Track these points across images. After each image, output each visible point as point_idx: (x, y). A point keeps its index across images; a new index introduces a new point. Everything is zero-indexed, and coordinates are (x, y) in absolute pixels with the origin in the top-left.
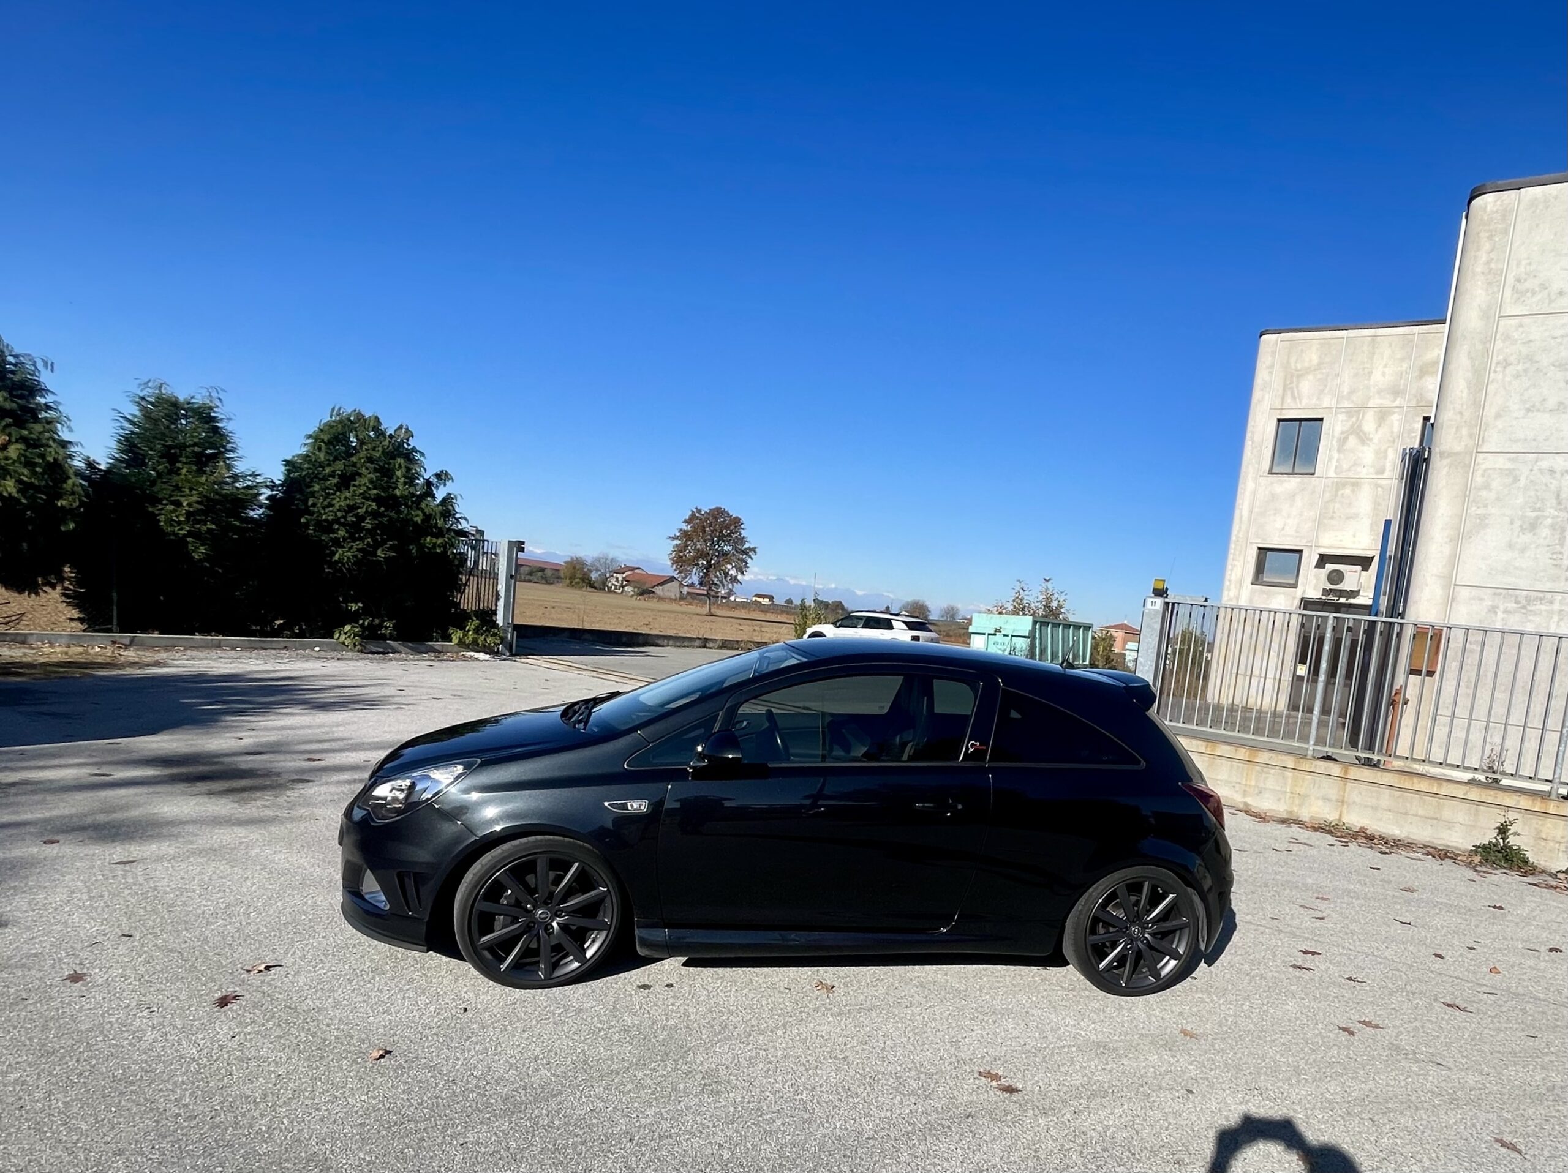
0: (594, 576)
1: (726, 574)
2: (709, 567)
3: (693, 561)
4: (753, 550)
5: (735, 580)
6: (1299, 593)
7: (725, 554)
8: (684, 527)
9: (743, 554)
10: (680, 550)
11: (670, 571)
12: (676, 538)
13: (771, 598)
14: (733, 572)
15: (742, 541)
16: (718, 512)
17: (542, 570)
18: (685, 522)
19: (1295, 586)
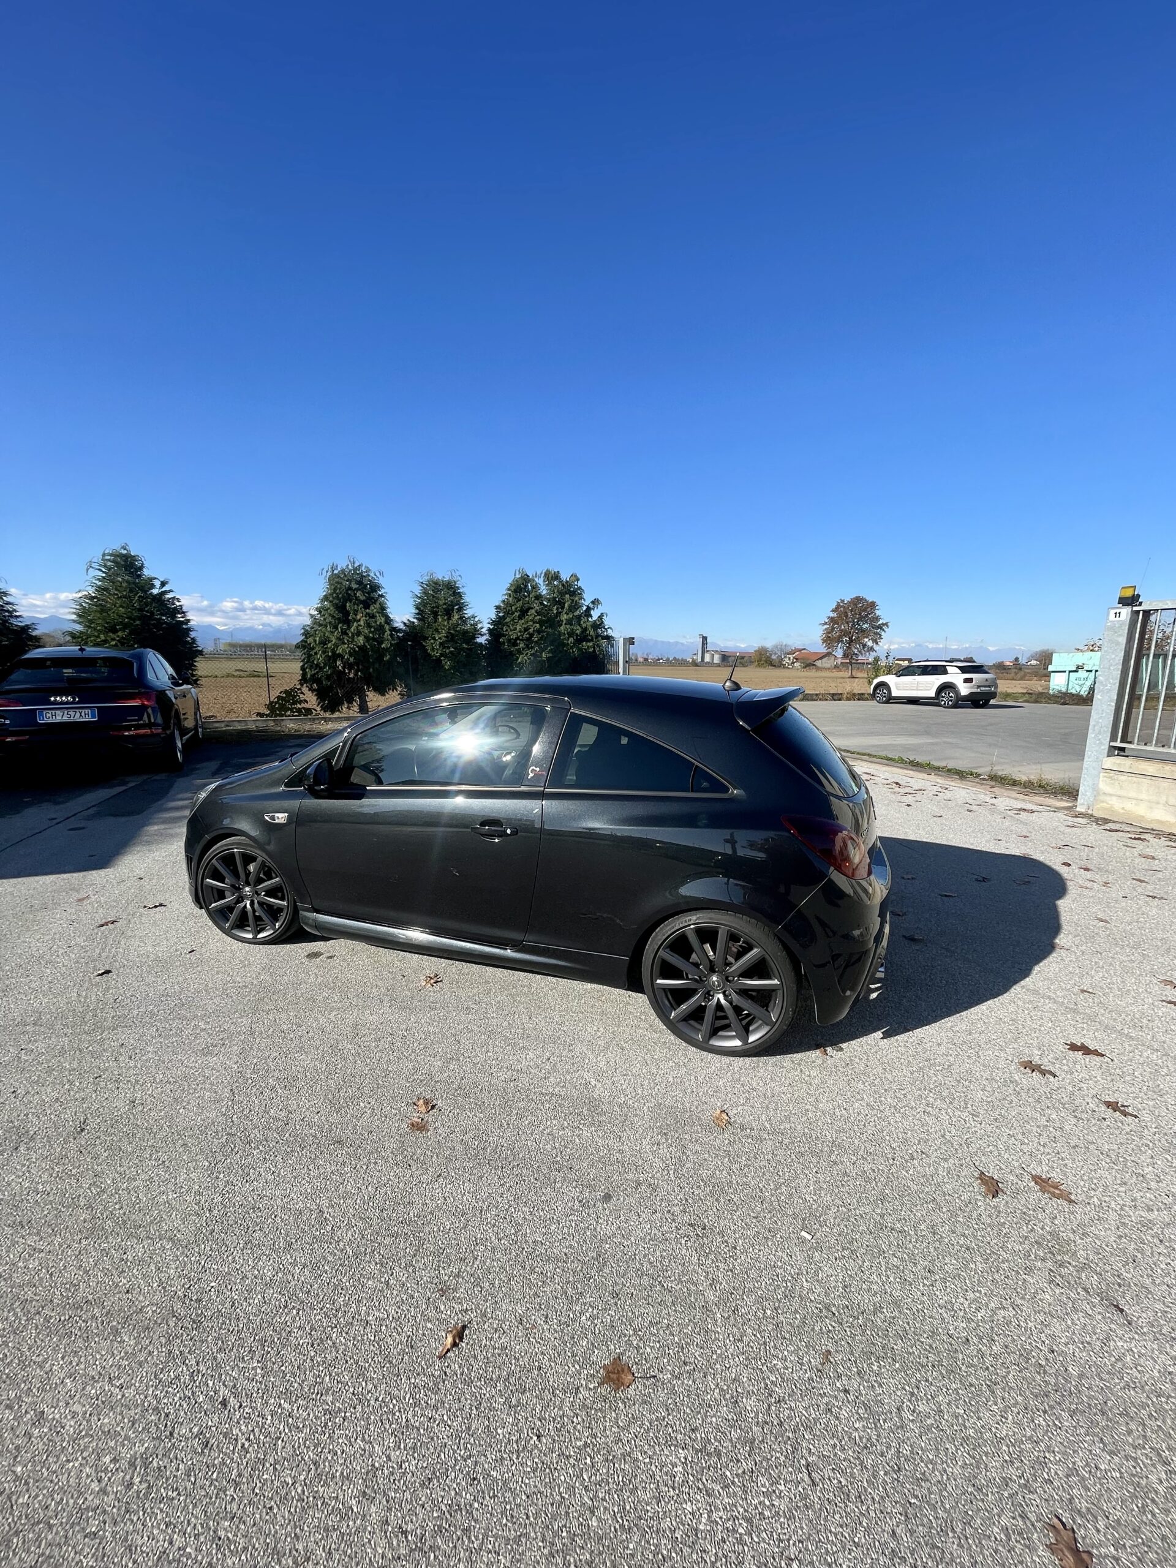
0: (774, 657)
1: (864, 645)
2: (851, 641)
3: (839, 640)
4: (886, 624)
5: (872, 649)
7: (863, 631)
8: (832, 615)
9: (878, 629)
10: (829, 632)
11: (823, 650)
12: (826, 624)
13: (910, 660)
14: (870, 643)
15: (877, 619)
16: (858, 600)
17: (743, 658)
18: (832, 611)
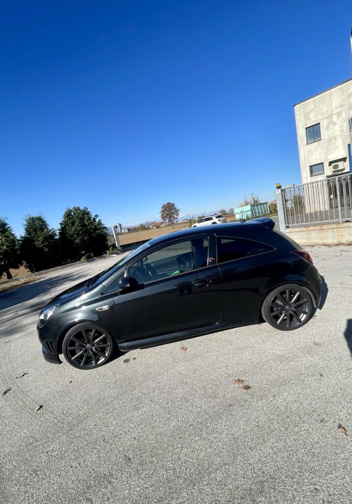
0: (146, 227)
1: (174, 218)
2: (170, 216)
3: (166, 217)
4: (179, 210)
5: (177, 218)
6: (325, 175)
7: (173, 213)
8: (162, 209)
9: (177, 211)
10: (163, 215)
11: (161, 220)
12: (161, 212)
13: (187, 220)
14: (176, 216)
15: (176, 208)
16: (168, 204)
17: (135, 229)
19: (324, 173)
